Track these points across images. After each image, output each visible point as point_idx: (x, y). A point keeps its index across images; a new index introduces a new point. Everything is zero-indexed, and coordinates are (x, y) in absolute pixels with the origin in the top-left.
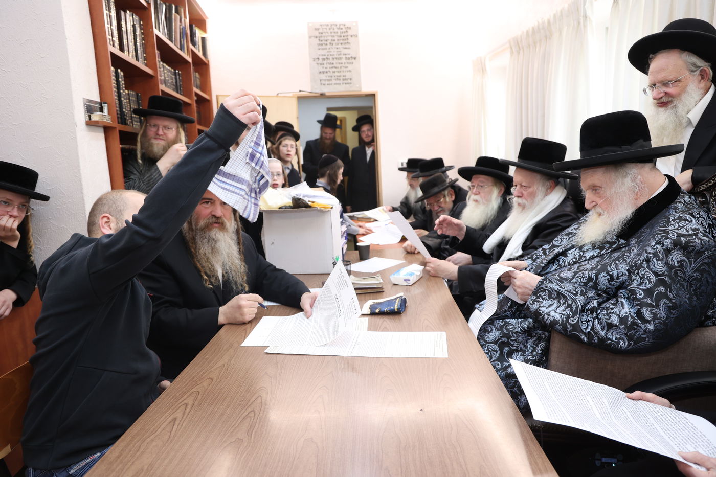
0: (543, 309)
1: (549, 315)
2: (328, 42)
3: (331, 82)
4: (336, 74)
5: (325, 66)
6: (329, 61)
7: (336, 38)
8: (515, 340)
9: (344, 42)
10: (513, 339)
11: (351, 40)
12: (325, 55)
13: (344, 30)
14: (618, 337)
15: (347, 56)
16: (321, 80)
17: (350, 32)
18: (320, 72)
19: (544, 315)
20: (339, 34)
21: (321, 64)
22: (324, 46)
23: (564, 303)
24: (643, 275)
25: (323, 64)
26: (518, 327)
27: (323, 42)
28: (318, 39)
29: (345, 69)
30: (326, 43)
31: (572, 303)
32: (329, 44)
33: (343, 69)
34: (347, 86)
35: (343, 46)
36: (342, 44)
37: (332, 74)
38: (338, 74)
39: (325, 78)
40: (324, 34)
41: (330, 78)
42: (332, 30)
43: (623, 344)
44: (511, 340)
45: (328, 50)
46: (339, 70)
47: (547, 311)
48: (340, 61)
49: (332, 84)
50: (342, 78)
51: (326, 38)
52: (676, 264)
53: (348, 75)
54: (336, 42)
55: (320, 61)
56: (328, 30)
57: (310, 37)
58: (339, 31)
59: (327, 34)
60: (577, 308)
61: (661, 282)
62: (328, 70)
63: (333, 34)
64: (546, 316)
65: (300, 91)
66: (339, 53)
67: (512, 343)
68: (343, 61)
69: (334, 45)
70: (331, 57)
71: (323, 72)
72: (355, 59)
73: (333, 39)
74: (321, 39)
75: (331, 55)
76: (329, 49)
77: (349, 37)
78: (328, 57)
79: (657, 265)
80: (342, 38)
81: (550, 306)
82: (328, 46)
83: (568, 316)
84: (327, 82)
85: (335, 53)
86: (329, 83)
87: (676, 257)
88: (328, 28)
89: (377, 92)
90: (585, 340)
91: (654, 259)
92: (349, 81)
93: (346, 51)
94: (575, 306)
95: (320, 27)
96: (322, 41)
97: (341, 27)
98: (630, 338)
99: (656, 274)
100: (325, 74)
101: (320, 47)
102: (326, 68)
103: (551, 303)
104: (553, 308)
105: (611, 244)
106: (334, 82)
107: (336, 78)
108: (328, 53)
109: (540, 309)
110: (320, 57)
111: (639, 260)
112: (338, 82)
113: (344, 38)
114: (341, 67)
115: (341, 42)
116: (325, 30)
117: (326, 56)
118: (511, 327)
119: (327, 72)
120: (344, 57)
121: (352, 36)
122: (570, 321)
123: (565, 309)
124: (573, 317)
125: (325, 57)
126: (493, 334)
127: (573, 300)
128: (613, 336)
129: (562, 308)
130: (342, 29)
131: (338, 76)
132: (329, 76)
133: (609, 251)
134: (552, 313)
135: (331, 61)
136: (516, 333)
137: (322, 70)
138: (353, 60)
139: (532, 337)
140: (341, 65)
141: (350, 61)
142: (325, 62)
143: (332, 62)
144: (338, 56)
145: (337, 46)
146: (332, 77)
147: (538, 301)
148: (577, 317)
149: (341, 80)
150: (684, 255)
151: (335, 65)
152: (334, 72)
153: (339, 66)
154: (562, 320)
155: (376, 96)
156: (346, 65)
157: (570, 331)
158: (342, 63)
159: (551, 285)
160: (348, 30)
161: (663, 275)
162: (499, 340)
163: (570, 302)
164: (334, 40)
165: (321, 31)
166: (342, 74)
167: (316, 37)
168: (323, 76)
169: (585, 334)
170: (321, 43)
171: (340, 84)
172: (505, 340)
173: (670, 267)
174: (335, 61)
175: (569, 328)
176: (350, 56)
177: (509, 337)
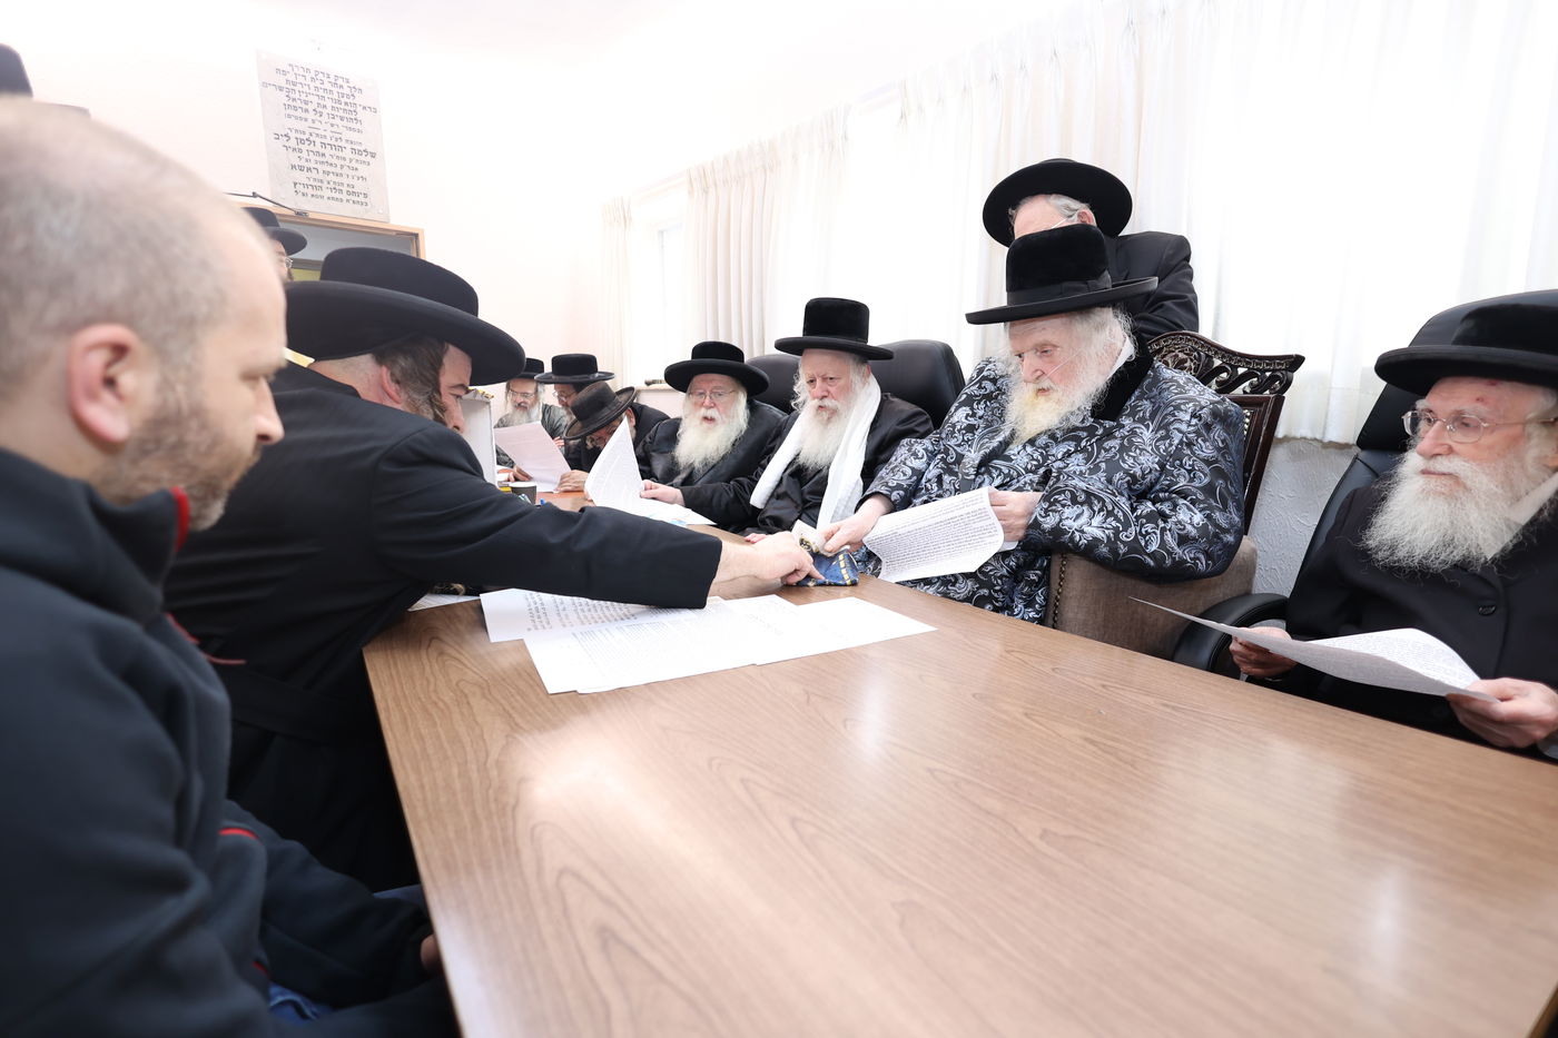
0: (1068, 524)
1: (1082, 532)
2: (310, 107)
3: (319, 193)
4: (331, 177)
5: (305, 154)
6: (311, 147)
7: (329, 103)
8: (1000, 590)
9: (349, 116)
10: (998, 588)
11: (361, 115)
12: (304, 133)
13: (346, 91)
14: (1192, 556)
15: (356, 147)
16: (295, 184)
17: (360, 99)
18: (293, 167)
19: (1073, 533)
20: (335, 96)
21: (294, 149)
22: (299, 113)
23: (1101, 510)
24: (1192, 466)
25: (300, 151)
26: (1002, 566)
27: (298, 104)
28: (285, 93)
29: (351, 173)
30: (304, 107)
31: (1114, 509)
32: (312, 113)
33: (345, 170)
34: (357, 207)
35: (345, 123)
36: (342, 119)
37: (321, 176)
38: (338, 179)
39: (306, 182)
40: (299, 87)
41: (320, 184)
42: (318, 84)
43: (1202, 565)
44: (996, 591)
45: (309, 123)
46: (338, 170)
47: (1076, 525)
48: (340, 154)
49: (322, 197)
50: (345, 189)
51: (303, 97)
52: (1221, 445)
53: (359, 186)
54: (329, 110)
55: (293, 143)
56: (308, 81)
57: (265, 85)
58: (335, 90)
59: (306, 89)
60: (1124, 514)
61: (1218, 473)
62: (312, 165)
63: (321, 93)
64: (1077, 534)
65: (255, 195)
66: (338, 136)
67: (996, 595)
68: (347, 153)
69: (325, 116)
70: (318, 140)
71: (301, 169)
72: (373, 156)
73: (322, 102)
74: (292, 95)
75: (317, 135)
76: (313, 121)
77: (359, 109)
78: (311, 139)
79: (1207, 448)
80: (343, 106)
81: (1078, 516)
82: (311, 116)
83: (1117, 531)
84: (310, 191)
85: (328, 134)
86: (315, 192)
87: (1218, 433)
88: (308, 76)
89: (423, 230)
90: (1152, 563)
91: (1199, 440)
92: (361, 198)
93: (353, 136)
94: (1121, 513)
95: (289, 69)
96: (294, 100)
97: (340, 82)
98: (1208, 556)
99: (1207, 462)
100: (305, 173)
101: (292, 112)
102: (307, 161)
103: (1079, 512)
104: (1084, 519)
105: (1091, 431)
106: (327, 193)
107: (332, 185)
108: (312, 130)
109: (1064, 522)
110: (293, 135)
111: (1171, 445)
112: (337, 195)
113: (346, 107)
114: (342, 167)
115: (341, 113)
116: (301, 79)
117: (307, 136)
118: (990, 568)
119: (309, 169)
120: (349, 146)
121: (364, 108)
122: (1122, 536)
123: (1106, 519)
124: (1125, 530)
125: (304, 137)
126: (962, 586)
127: (1115, 504)
128: (1186, 554)
129: (1098, 520)
130: (341, 87)
131: (334, 183)
132: (315, 180)
133: (1094, 440)
134: (1086, 529)
135: (318, 148)
136: (1001, 577)
137: (297, 162)
138: (369, 158)
139: (1019, 582)
140: (342, 162)
141: (363, 158)
142: (301, 146)
143: (322, 151)
144: (333, 142)
145: (331, 121)
146: (322, 181)
147: (1053, 511)
148: (1132, 530)
149: (345, 192)
150: (1226, 432)
151: (328, 158)
152: (328, 173)
153: (339, 162)
154: (1108, 537)
155: (420, 237)
156: (354, 164)
157: (1124, 554)
158: (344, 159)
159: (1073, 482)
160: (356, 94)
161: (1216, 461)
162: (974, 593)
163: (1110, 508)
164: (325, 106)
165: (291, 77)
166: (345, 181)
167: (281, 89)
168: (301, 177)
169: (1148, 555)
170: (291, 102)
171: (342, 200)
172: (985, 592)
173: (1218, 449)
174: (328, 151)
175: (1123, 549)
176: (362, 149)
177: (991, 586)
